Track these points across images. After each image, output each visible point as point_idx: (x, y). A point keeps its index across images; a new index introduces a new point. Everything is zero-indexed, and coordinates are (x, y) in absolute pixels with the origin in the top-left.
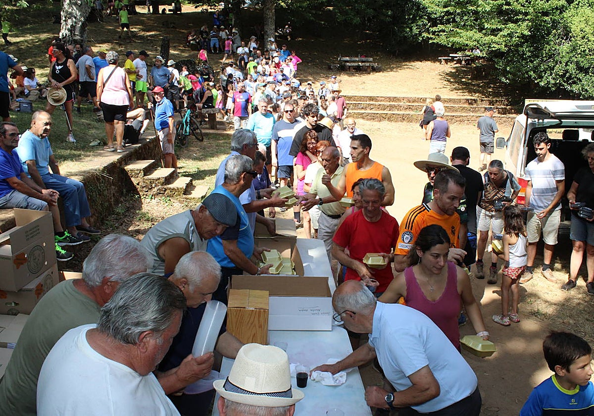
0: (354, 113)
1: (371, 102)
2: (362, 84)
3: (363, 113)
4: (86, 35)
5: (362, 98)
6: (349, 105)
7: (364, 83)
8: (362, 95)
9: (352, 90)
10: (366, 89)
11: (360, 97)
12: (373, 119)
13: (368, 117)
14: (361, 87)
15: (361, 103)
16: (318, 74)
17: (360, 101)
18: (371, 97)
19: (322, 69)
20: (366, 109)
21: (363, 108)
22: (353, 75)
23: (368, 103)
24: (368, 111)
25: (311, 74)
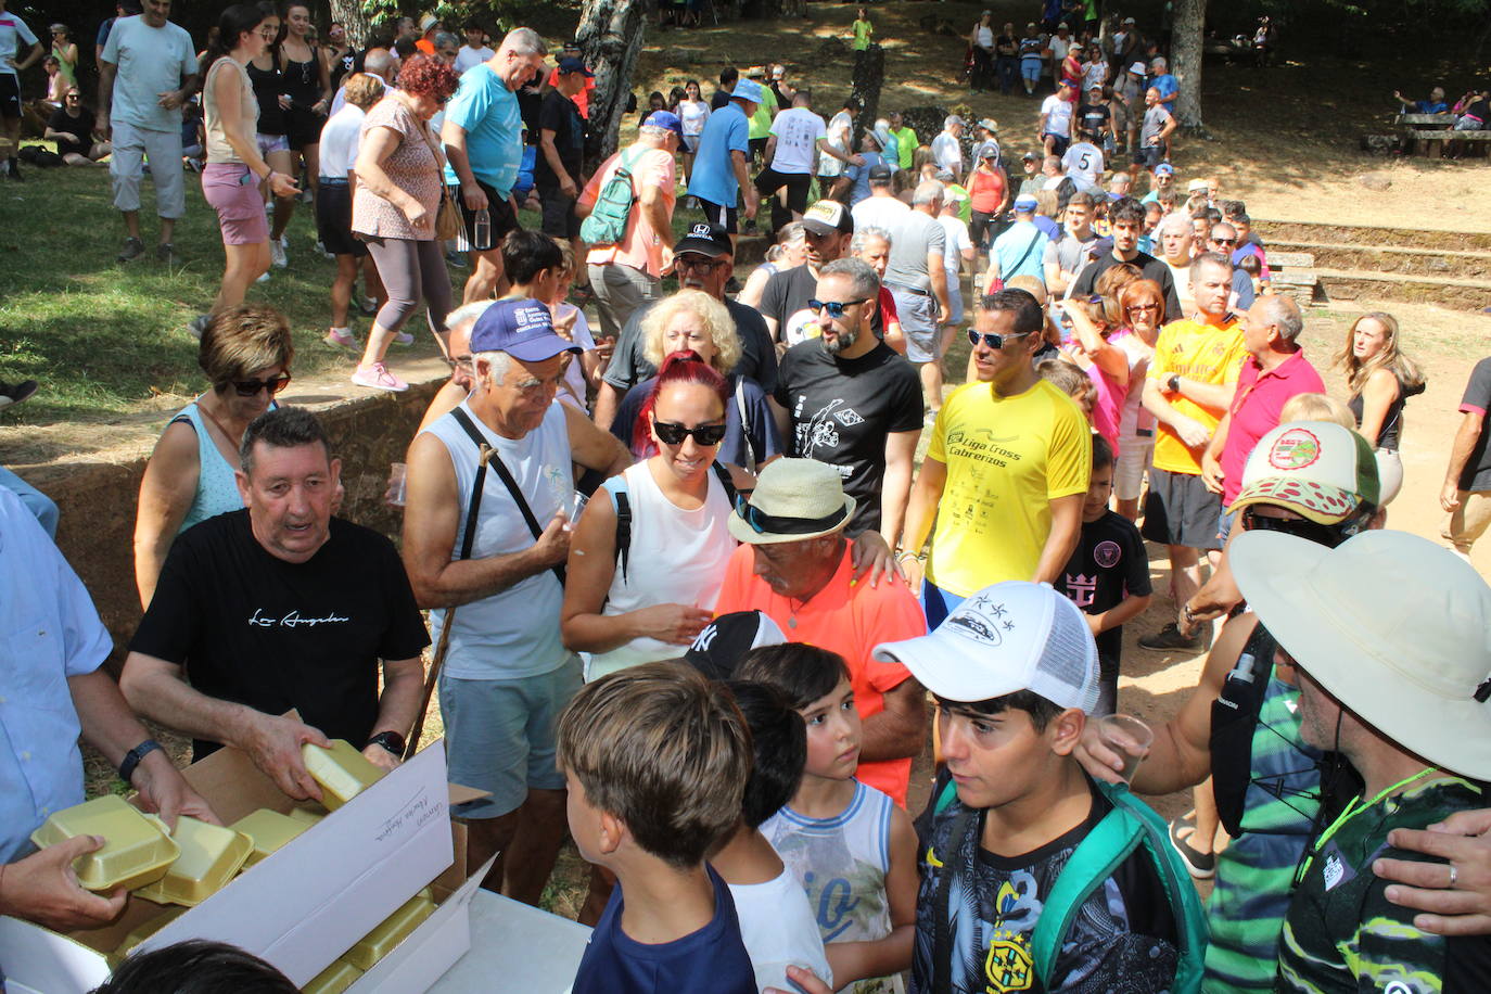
0: (1414, 284)
1: (1479, 253)
2: (1460, 194)
3: (1444, 286)
4: (641, 35)
5: (1446, 239)
6: (1399, 258)
7: (1468, 192)
8: (1450, 229)
9: (1421, 211)
10: (1470, 208)
11: (1442, 234)
12: (1477, 307)
13: (1459, 298)
14: (1454, 203)
15: (1440, 252)
16: (1321, 161)
17: (1441, 246)
18: (1480, 236)
19: (1339, 147)
20: (1455, 272)
21: (1445, 270)
22: (1437, 166)
23: (1466, 253)
24: (1465, 280)
25: (1297, 161)
